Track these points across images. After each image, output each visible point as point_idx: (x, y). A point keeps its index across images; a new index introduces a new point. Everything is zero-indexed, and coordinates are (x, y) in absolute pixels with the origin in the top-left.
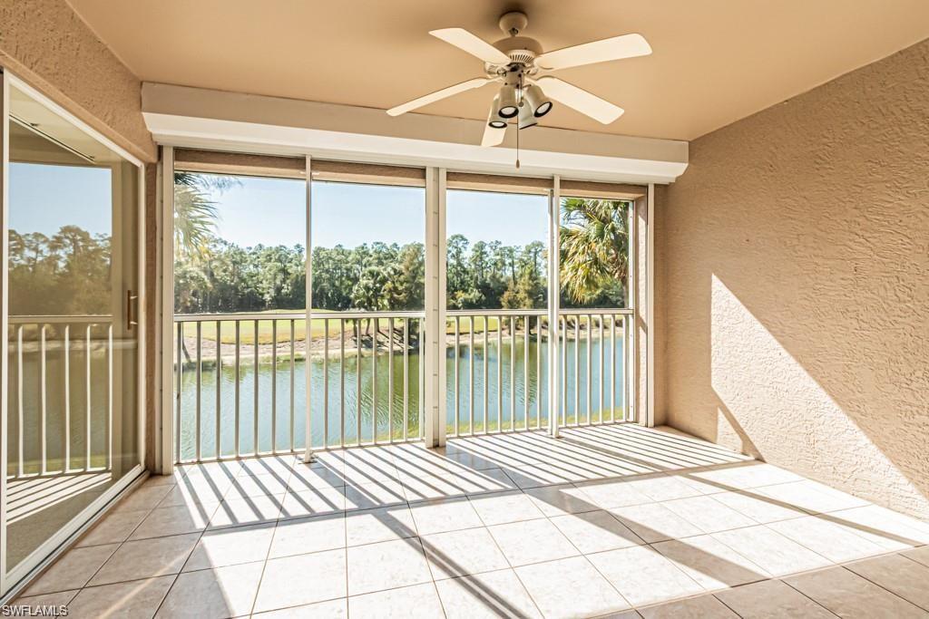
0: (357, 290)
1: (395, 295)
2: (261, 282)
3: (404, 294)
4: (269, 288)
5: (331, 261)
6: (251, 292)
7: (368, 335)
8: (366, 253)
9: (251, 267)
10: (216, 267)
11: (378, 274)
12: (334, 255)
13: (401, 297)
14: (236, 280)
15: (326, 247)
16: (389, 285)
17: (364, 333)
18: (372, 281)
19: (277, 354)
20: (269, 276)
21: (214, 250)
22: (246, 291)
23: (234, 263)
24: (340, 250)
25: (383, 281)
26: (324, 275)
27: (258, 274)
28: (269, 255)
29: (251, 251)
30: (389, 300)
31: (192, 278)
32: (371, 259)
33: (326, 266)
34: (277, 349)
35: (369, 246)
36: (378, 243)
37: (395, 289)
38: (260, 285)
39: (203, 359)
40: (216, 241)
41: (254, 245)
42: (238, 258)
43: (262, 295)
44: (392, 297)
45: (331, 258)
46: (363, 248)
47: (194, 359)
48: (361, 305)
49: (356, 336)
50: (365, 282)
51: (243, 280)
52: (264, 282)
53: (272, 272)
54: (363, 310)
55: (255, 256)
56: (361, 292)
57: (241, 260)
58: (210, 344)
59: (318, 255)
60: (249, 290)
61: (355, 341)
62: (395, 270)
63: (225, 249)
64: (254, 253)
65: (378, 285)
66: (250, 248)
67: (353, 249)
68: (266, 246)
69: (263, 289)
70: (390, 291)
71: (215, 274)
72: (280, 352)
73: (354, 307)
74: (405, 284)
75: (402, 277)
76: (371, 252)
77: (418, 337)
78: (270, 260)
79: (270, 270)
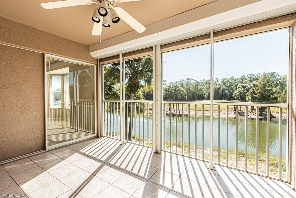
0: (236, 93)
1: (254, 95)
2: (204, 91)
3: (258, 95)
4: (206, 93)
5: (228, 83)
6: (201, 94)
7: (241, 111)
8: (245, 79)
9: (201, 86)
10: (191, 87)
11: (246, 87)
12: (230, 80)
13: (257, 96)
14: (196, 90)
15: (227, 78)
16: (251, 91)
17: (239, 110)
18: (243, 89)
19: (204, 114)
20: (206, 89)
21: (190, 82)
22: (199, 94)
23: (196, 85)
24: (232, 78)
25: (248, 90)
26: (226, 88)
27: (203, 89)
28: (207, 82)
29: (201, 82)
30: (252, 97)
31: (181, 91)
32: (246, 81)
33: (227, 85)
34: (204, 113)
35: (246, 76)
36: (250, 74)
37: (254, 93)
38: (203, 92)
39: (184, 113)
40: (191, 80)
41: (202, 80)
42: (197, 84)
43: (204, 95)
44: (252, 96)
45: (229, 82)
46: (243, 77)
47: (181, 113)
48: (238, 99)
49: (235, 110)
50: (240, 89)
51: (198, 91)
52: (205, 91)
53: (207, 88)
54: (238, 101)
55: (202, 83)
56: (237, 94)
57: (198, 85)
58: (185, 110)
59: (224, 80)
60: (200, 94)
61: (235, 112)
62: (254, 85)
63: (193, 82)
64: (202, 82)
65: (245, 91)
66: (201, 81)
67: (239, 78)
68: (206, 79)
69: (204, 93)
70: (251, 93)
71: (191, 89)
72: (205, 114)
73: (234, 99)
74: (259, 90)
75: (258, 87)
76: (247, 78)
77: (266, 113)
78: (207, 84)
79: (206, 87)
